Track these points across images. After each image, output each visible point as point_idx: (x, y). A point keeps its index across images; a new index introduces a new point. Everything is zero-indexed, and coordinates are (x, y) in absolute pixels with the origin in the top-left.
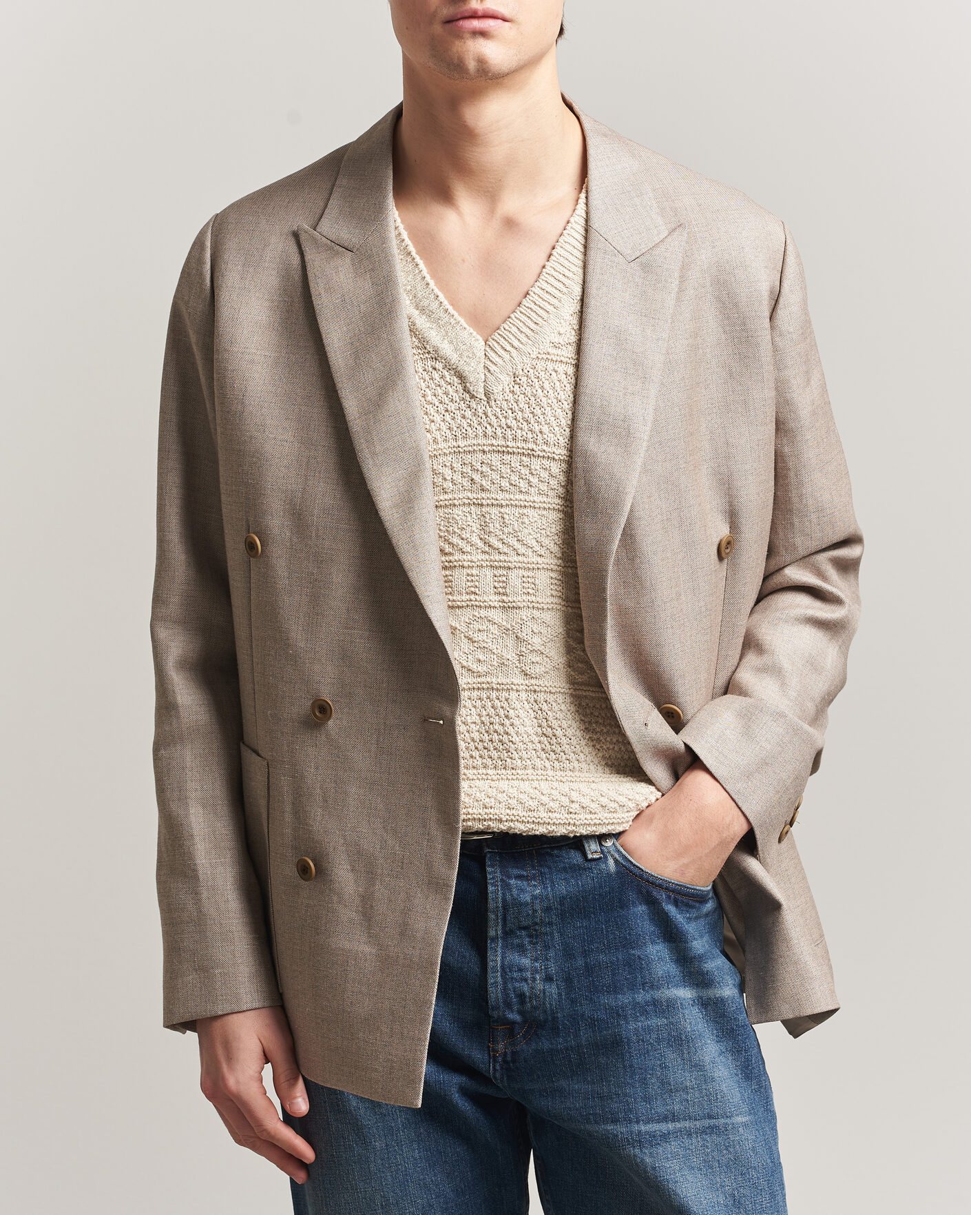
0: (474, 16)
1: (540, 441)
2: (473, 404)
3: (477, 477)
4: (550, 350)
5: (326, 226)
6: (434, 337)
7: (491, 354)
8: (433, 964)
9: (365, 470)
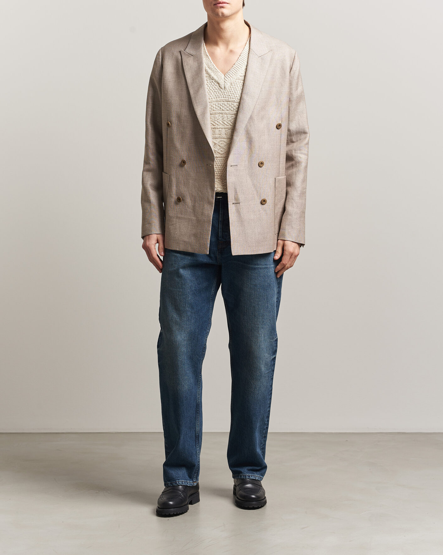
0: (220, 3)
1: (236, 99)
2: (221, 90)
3: (221, 107)
4: (239, 77)
5: (187, 50)
6: (213, 75)
7: (226, 78)
8: (210, 221)
9: (194, 107)
